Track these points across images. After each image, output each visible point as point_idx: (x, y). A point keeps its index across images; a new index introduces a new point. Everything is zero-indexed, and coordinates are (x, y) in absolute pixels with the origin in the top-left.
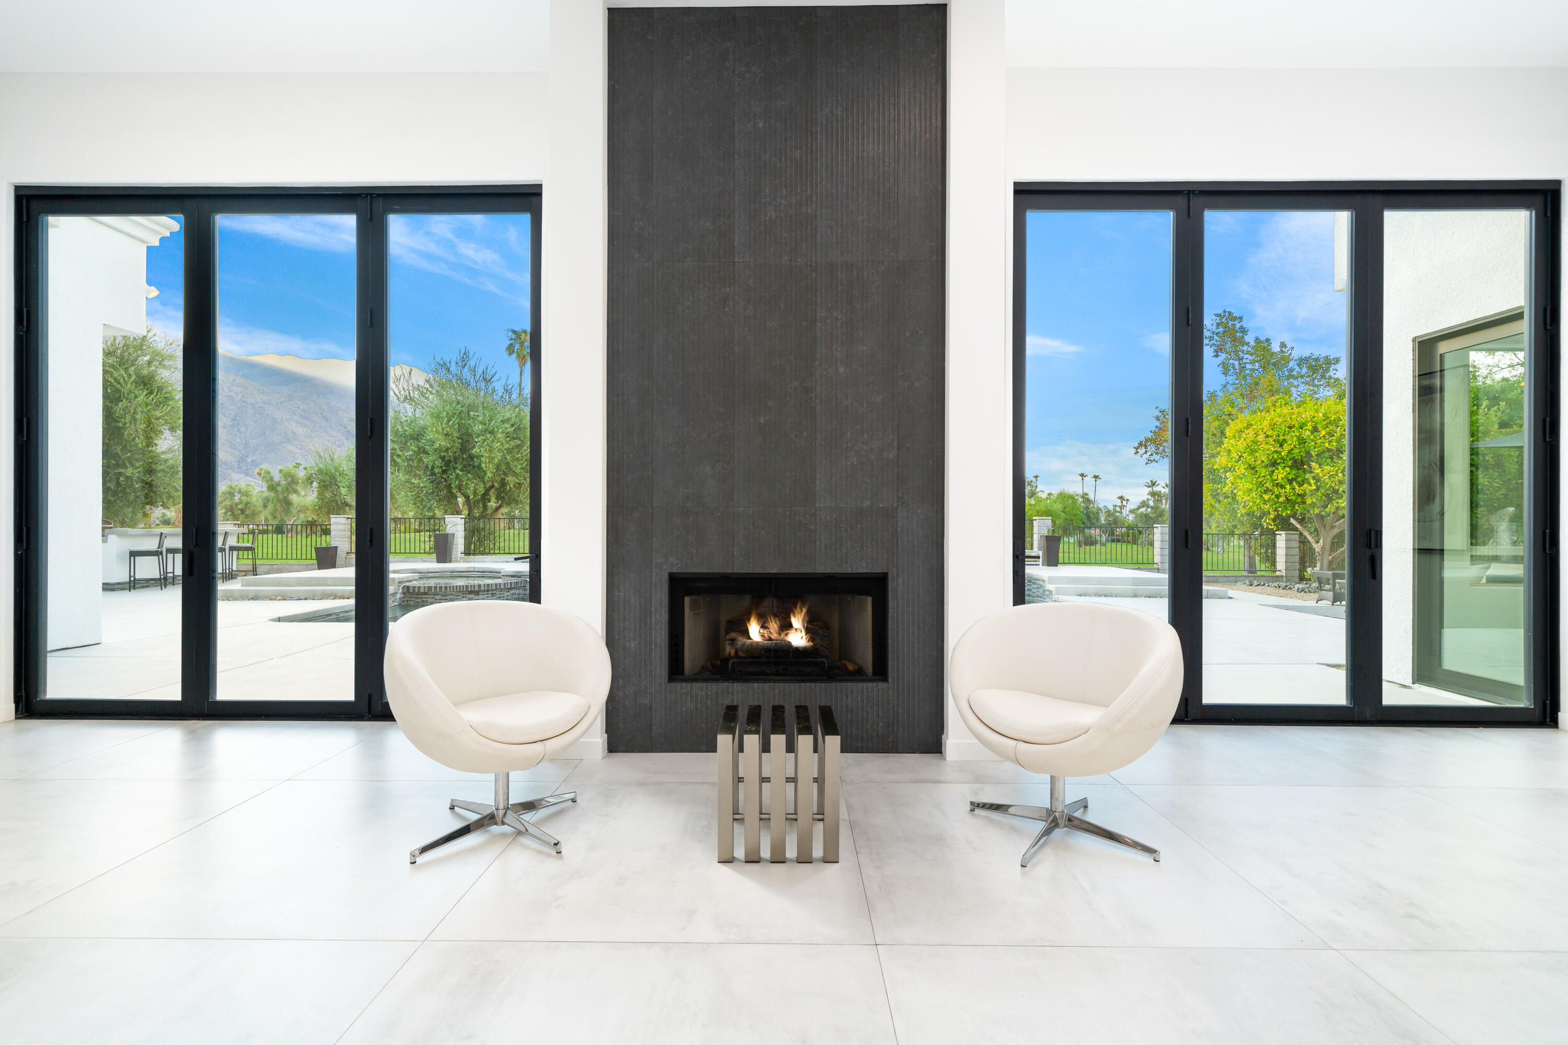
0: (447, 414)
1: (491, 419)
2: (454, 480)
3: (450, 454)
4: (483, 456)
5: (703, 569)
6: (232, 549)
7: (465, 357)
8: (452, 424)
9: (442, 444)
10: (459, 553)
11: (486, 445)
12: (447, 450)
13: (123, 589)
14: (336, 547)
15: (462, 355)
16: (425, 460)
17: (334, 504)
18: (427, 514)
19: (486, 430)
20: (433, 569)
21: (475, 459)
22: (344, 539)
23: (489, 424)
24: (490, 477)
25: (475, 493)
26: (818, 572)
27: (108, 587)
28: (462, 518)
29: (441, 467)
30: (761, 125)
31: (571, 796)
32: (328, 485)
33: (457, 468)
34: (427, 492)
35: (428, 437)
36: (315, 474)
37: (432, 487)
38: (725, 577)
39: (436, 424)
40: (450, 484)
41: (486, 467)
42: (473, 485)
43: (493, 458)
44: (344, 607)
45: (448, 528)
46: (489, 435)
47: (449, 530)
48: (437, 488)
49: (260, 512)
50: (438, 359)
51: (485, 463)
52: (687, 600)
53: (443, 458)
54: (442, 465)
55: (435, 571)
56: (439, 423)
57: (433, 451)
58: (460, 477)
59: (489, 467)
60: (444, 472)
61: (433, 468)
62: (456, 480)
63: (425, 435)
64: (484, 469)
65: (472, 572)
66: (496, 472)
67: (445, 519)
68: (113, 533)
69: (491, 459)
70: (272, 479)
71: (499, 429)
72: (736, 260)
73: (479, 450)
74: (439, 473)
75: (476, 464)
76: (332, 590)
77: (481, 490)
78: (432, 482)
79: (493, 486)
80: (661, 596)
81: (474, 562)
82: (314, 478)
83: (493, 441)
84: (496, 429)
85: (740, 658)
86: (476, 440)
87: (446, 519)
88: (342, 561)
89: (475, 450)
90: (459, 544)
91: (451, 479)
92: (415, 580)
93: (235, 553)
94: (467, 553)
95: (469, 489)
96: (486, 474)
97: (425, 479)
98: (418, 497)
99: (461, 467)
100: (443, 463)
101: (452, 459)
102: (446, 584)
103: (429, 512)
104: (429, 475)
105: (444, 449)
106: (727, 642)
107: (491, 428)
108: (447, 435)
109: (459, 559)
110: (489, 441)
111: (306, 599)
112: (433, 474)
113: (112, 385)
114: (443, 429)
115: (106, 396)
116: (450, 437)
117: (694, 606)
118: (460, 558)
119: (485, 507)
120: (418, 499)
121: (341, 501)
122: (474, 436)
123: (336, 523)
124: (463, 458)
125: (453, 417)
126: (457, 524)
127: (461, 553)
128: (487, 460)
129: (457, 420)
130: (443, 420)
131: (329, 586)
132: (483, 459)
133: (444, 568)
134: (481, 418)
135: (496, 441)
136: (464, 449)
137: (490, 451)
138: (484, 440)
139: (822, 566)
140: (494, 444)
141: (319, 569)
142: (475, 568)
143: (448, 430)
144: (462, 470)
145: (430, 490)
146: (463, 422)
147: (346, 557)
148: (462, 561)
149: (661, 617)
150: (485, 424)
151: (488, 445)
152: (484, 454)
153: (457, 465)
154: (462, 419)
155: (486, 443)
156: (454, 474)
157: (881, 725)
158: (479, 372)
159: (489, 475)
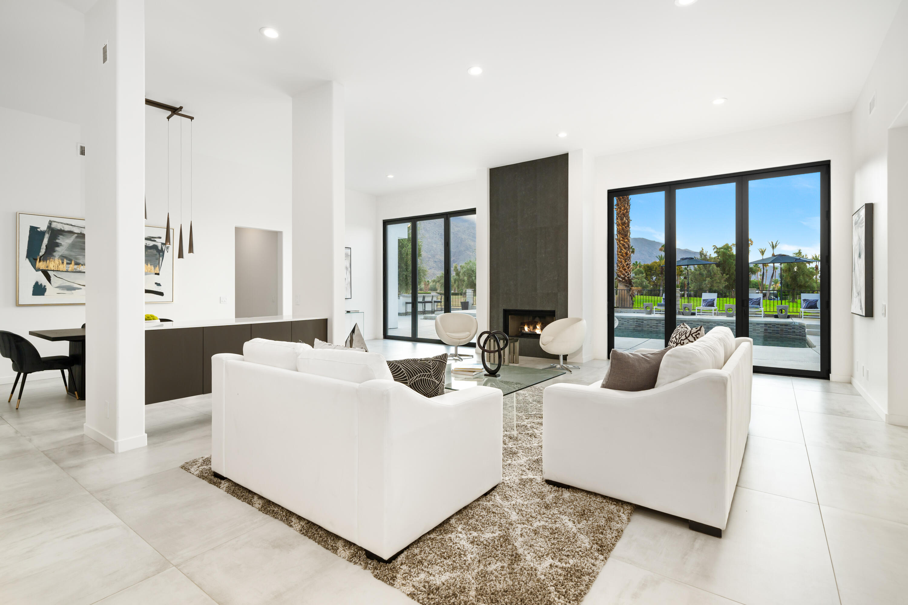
5: (511, 308)
6: (435, 302)
13: (404, 315)
27: (400, 314)
38: (516, 311)
49: (454, 285)
68: (401, 296)
70: (457, 270)
80: (502, 314)
93: (436, 304)
113: (401, 242)
115: (399, 246)
117: (512, 318)
123: (468, 292)
139: (539, 308)
141: (462, 310)
149: (501, 320)
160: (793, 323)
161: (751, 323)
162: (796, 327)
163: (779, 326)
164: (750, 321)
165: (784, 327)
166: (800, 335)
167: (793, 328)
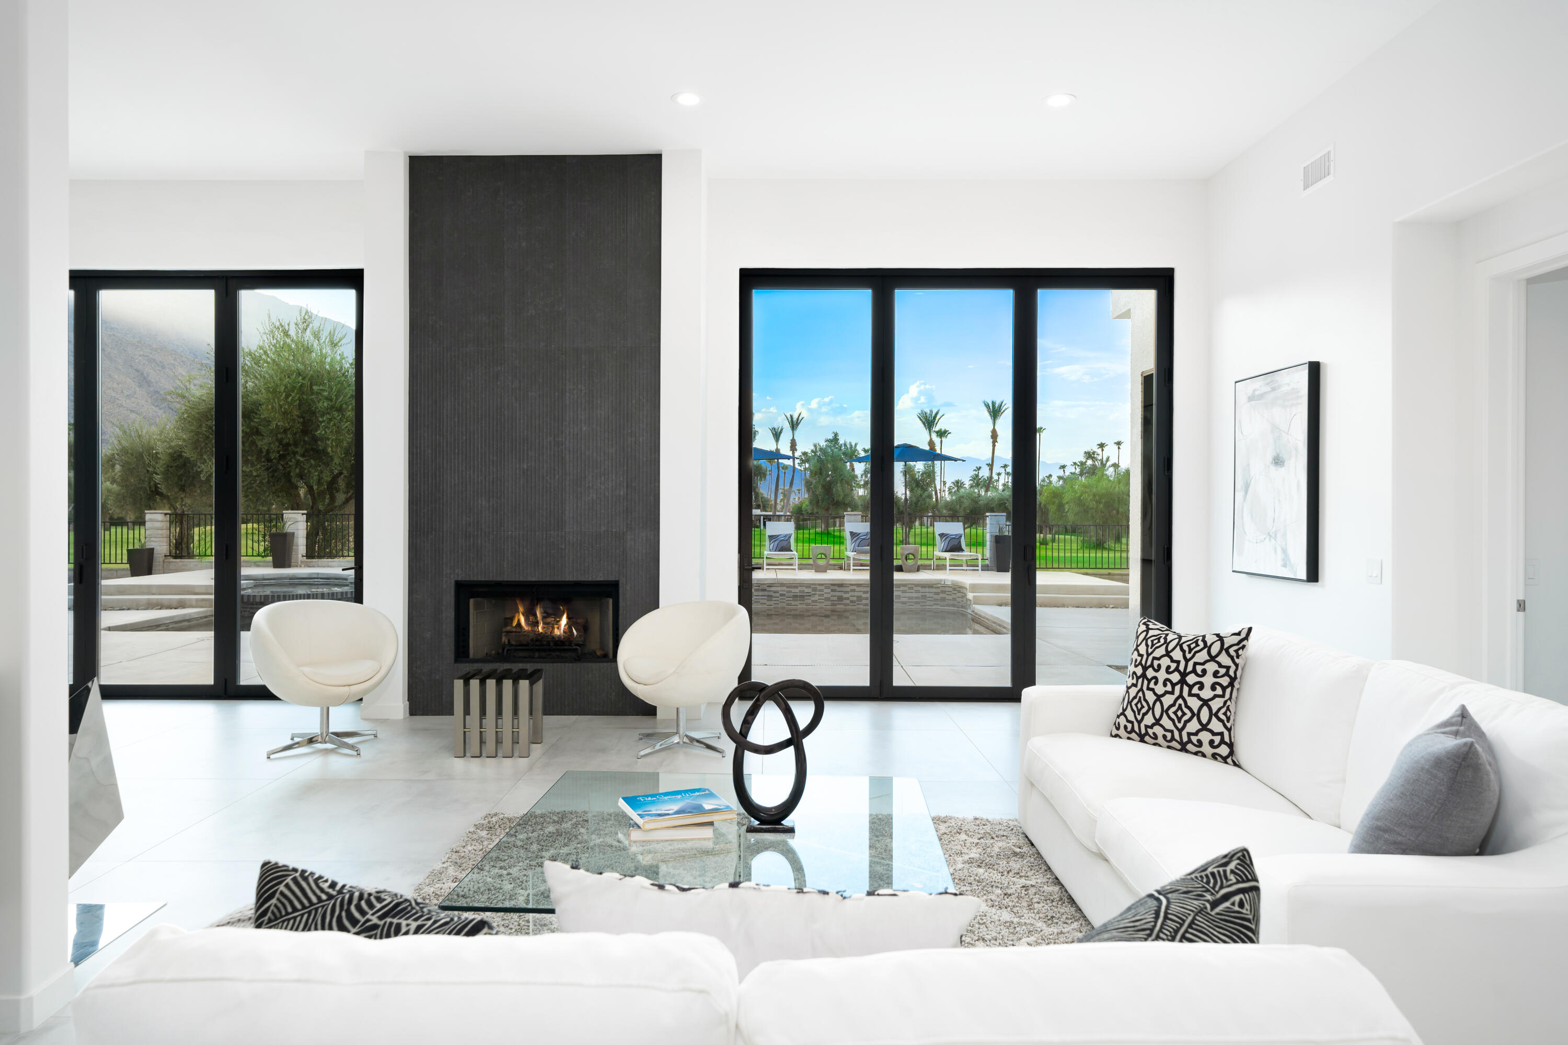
0: (286, 387)
1: (337, 396)
2: (294, 467)
3: (289, 436)
4: (328, 439)
5: (481, 578)
7: (306, 317)
8: (292, 400)
9: (279, 424)
10: (300, 556)
11: (333, 426)
12: (285, 431)
14: (152, 550)
15: (303, 314)
16: (259, 443)
17: (141, 493)
18: (261, 508)
19: (332, 407)
20: (269, 575)
21: (319, 442)
22: (161, 539)
23: (337, 399)
24: (337, 463)
25: (319, 482)
26: (567, 580)
28: (303, 514)
29: (278, 452)
30: (524, 244)
31: (374, 732)
32: (134, 468)
33: (297, 452)
34: (261, 482)
35: (262, 417)
36: (118, 454)
37: (266, 476)
38: (499, 584)
39: (272, 401)
40: (289, 472)
41: (333, 451)
42: (316, 474)
43: (341, 441)
44: (173, 617)
45: (287, 525)
46: (336, 414)
47: (289, 528)
48: (273, 476)
50: (274, 320)
51: (331, 447)
52: (472, 601)
53: (280, 441)
54: (279, 449)
55: (272, 577)
56: (276, 400)
57: (268, 433)
58: (302, 464)
59: (336, 452)
60: (282, 457)
61: (268, 452)
62: (296, 467)
63: (258, 412)
64: (330, 455)
65: (315, 578)
66: (345, 457)
67: (282, 515)
69: (339, 442)
71: (349, 406)
72: (506, 346)
73: (323, 432)
74: (275, 458)
75: (321, 448)
76: (157, 599)
77: (327, 477)
78: (267, 469)
79: (341, 473)
80: (449, 598)
81: (318, 567)
82: (116, 460)
83: (341, 420)
84: (344, 405)
85: (512, 645)
86: (321, 419)
87: (284, 515)
88: (159, 565)
89: (319, 432)
90: (299, 544)
91: (290, 466)
92: (250, 588)
94: (310, 555)
95: (312, 477)
96: (332, 459)
97: (258, 466)
98: (251, 488)
99: (302, 452)
100: (281, 446)
101: (292, 442)
102: (284, 592)
103: (263, 506)
104: (264, 462)
105: (282, 431)
106: (504, 634)
107: (338, 405)
108: (285, 413)
109: (299, 563)
110: (336, 421)
111: (129, 609)
112: (269, 460)
114: (281, 406)
116: (289, 415)
117: (477, 606)
118: (302, 562)
119: (333, 499)
120: (250, 491)
121: (150, 488)
122: (317, 415)
123: (152, 520)
124: (304, 441)
125: (293, 391)
126: (297, 522)
127: (303, 556)
128: (334, 444)
129: (298, 396)
130: (281, 396)
131: (153, 594)
132: (329, 442)
133: (282, 574)
134: (326, 394)
135: (345, 420)
136: (305, 432)
137: (338, 432)
138: (330, 420)
139: (570, 575)
140: (342, 424)
141: (132, 576)
142: (318, 574)
143: (287, 407)
144: (303, 456)
145: (264, 479)
146: (305, 397)
147: (164, 561)
148: (303, 565)
149: (449, 614)
150: (331, 400)
151: (335, 424)
152: (330, 437)
153: (298, 449)
154: (303, 393)
155: (332, 423)
156: (293, 460)
157: (614, 694)
158: (324, 336)
159: (337, 461)
160: (943, 583)
161: (899, 586)
162: (947, 589)
163: (919, 588)
164: (897, 580)
165: (927, 590)
166: (954, 606)
167: (944, 592)
